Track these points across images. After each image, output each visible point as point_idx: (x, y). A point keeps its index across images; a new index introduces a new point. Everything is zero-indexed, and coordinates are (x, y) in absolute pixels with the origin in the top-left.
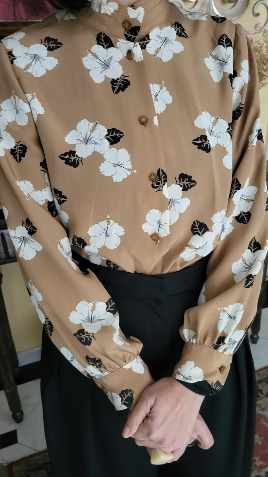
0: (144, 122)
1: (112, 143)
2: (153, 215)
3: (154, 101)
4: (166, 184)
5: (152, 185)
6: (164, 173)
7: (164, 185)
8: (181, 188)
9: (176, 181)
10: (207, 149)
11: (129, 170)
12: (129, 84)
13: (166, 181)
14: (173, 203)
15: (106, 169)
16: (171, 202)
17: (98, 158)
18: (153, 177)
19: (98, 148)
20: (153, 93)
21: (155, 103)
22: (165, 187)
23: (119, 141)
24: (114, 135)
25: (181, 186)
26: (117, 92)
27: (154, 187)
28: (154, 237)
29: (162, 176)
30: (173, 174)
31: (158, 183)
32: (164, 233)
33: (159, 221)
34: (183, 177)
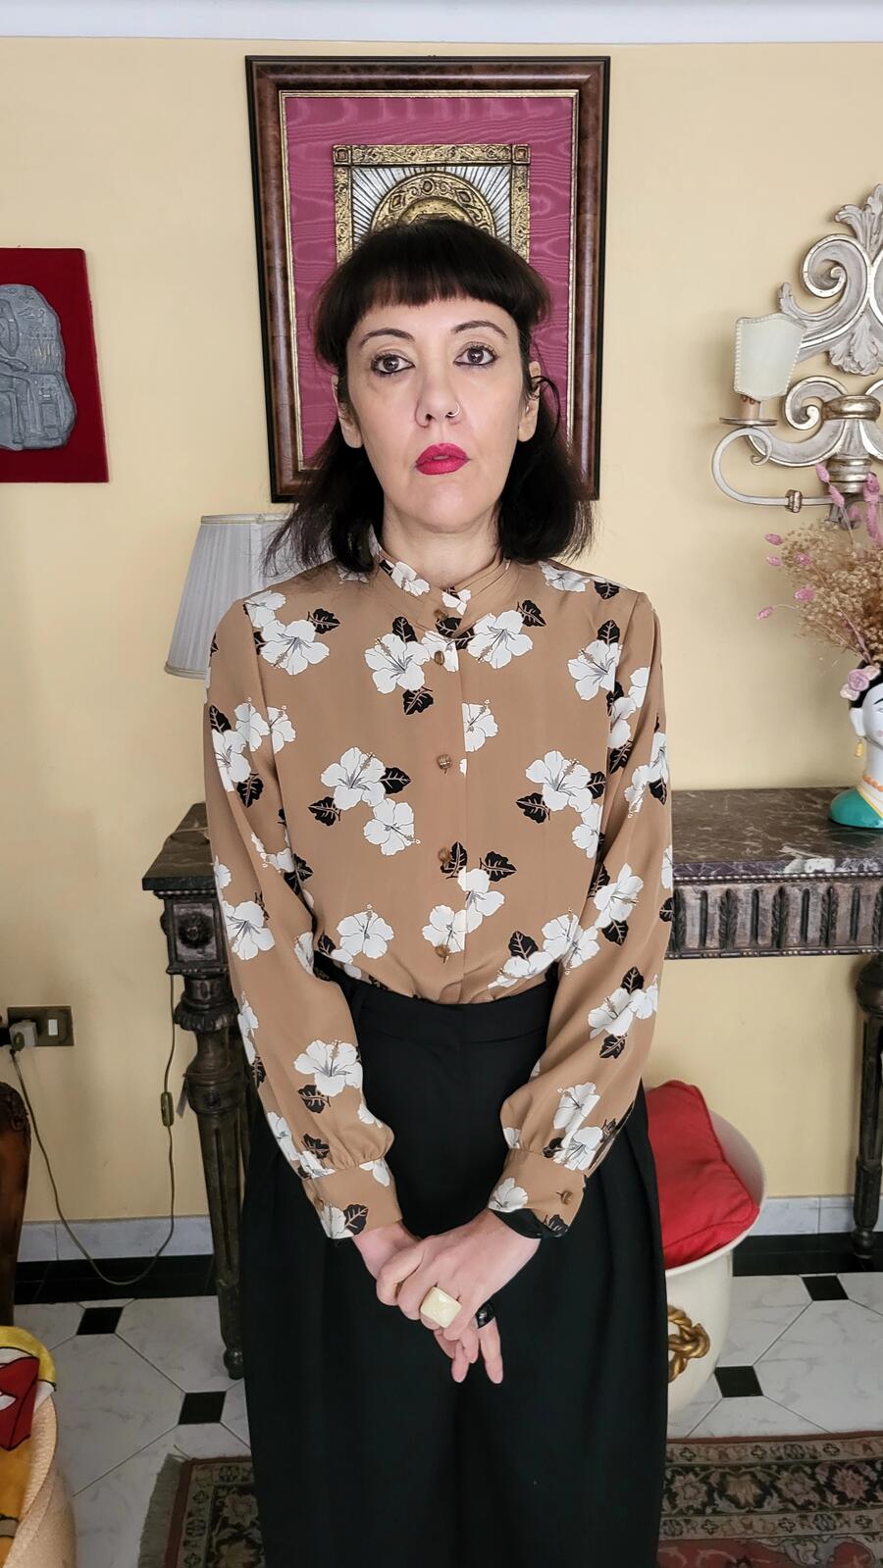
0: (446, 765)
1: (389, 791)
2: (441, 914)
3: (466, 729)
4: (465, 867)
5: (442, 868)
6: (463, 851)
7: (461, 869)
8: (488, 876)
9: (481, 863)
10: (539, 817)
11: (409, 838)
12: (432, 703)
13: (464, 863)
14: (473, 897)
15: (373, 833)
16: (470, 896)
17: (364, 812)
18: (444, 855)
19: (367, 797)
20: (467, 718)
21: (468, 736)
22: (463, 872)
23: (401, 789)
24: (395, 778)
25: (488, 872)
26: (411, 712)
27: (444, 871)
28: (440, 952)
29: (459, 855)
30: (477, 853)
31: (451, 866)
32: (457, 945)
33: (450, 926)
34: (492, 858)
